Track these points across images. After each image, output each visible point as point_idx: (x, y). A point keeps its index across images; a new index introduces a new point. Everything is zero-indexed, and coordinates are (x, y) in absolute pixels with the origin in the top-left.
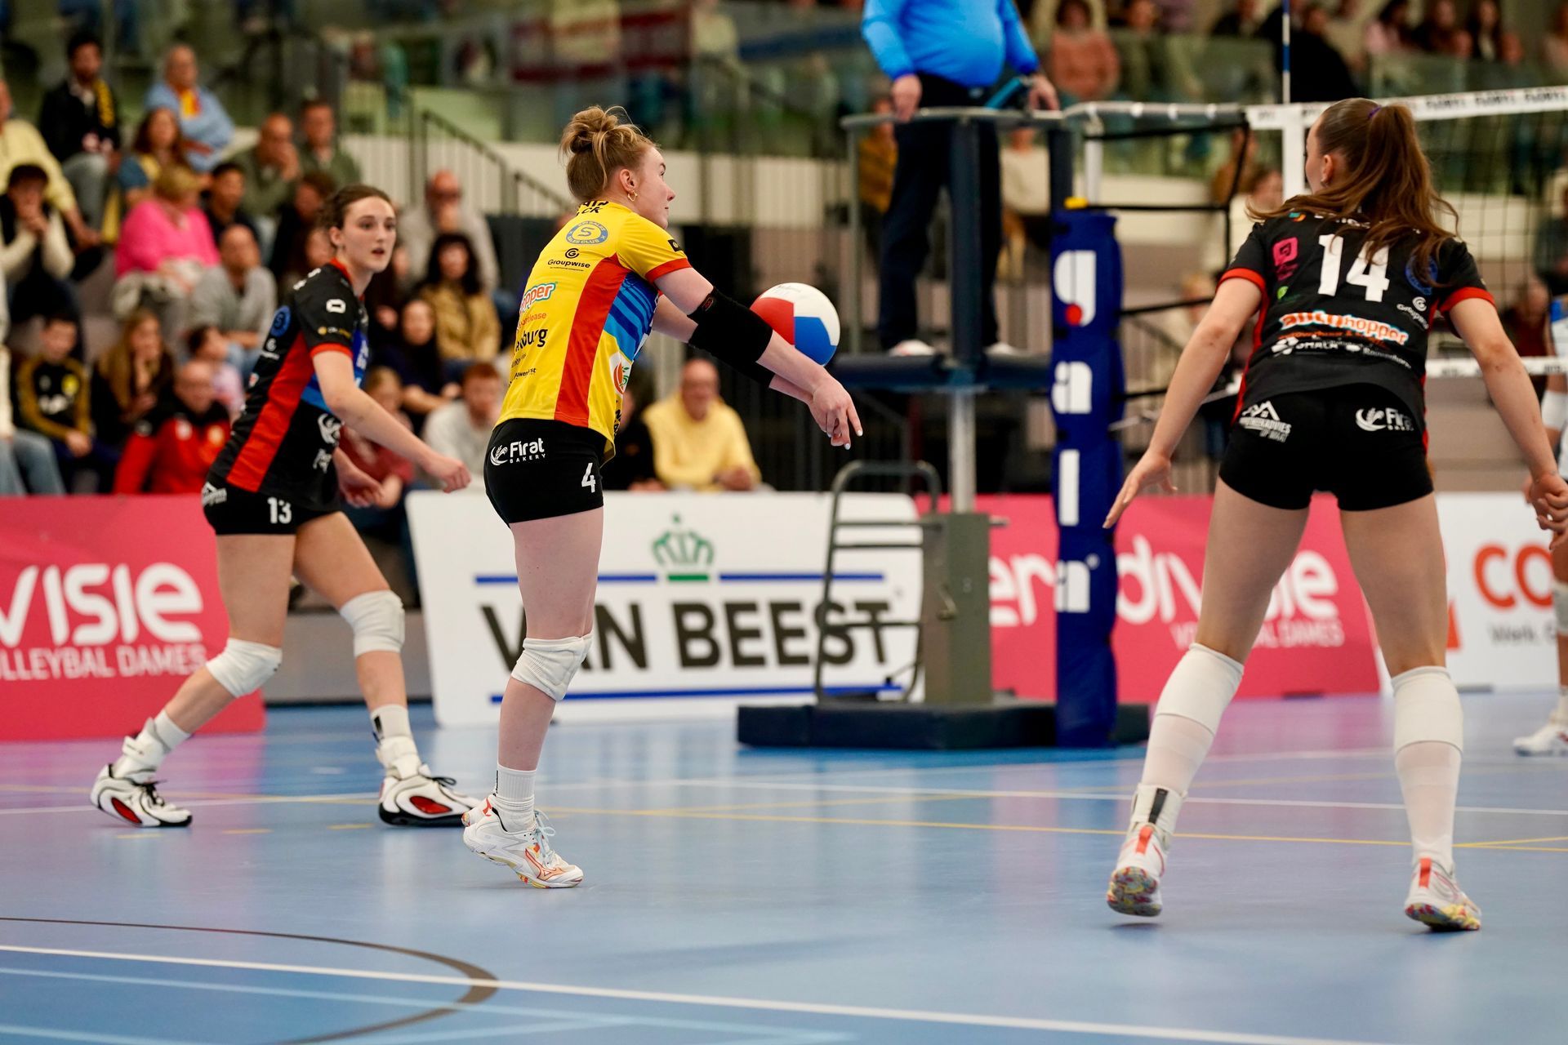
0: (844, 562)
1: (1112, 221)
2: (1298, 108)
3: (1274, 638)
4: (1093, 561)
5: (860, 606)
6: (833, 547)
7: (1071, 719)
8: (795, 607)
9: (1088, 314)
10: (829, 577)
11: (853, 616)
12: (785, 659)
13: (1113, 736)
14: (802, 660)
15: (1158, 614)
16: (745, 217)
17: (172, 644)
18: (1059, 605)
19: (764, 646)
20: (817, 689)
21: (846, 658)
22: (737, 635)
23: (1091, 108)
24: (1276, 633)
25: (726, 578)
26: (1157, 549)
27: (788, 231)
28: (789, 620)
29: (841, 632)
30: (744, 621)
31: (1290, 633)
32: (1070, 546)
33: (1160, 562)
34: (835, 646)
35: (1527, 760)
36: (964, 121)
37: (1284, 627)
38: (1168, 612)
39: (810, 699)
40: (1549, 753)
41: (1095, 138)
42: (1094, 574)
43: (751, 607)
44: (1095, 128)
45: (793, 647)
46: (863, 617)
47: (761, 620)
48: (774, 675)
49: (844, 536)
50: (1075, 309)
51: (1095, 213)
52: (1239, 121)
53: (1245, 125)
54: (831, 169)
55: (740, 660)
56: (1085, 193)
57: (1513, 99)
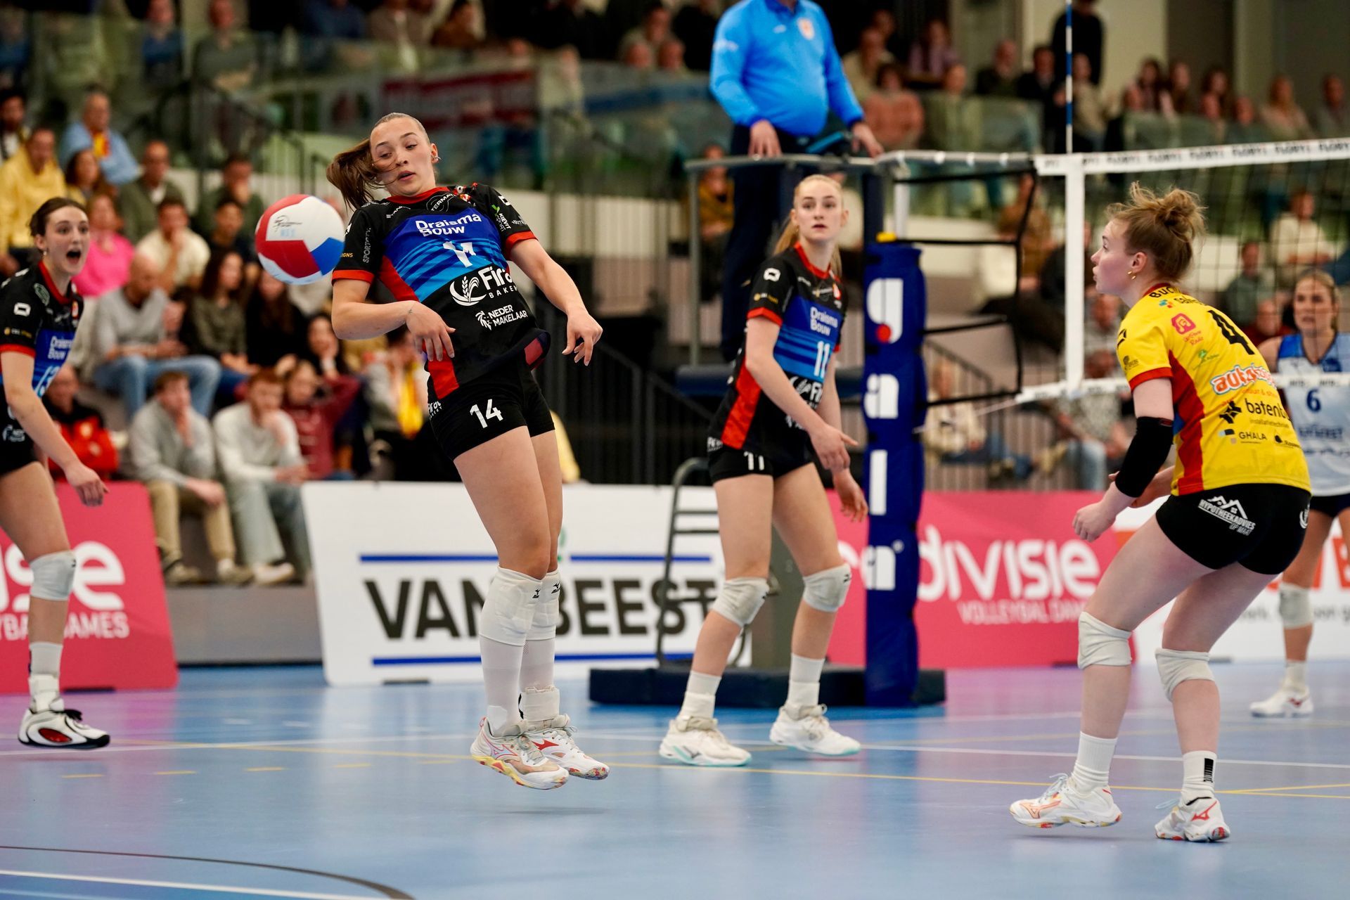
0: (683, 545)
1: (917, 253)
2: (1079, 157)
3: (1045, 615)
4: (898, 546)
5: (691, 584)
6: (673, 532)
7: (879, 682)
8: (635, 584)
9: (896, 333)
10: (669, 559)
11: (683, 592)
12: (626, 630)
13: (915, 697)
14: (641, 630)
15: (946, 593)
16: (588, 249)
17: (98, 612)
18: (869, 584)
19: (608, 618)
20: (659, 655)
21: (678, 629)
22: (585, 608)
23: (900, 155)
24: (1048, 611)
25: (576, 558)
26: (945, 538)
27: (625, 261)
28: (630, 596)
29: (674, 606)
30: (591, 596)
31: (1059, 610)
32: (879, 533)
33: (948, 549)
34: (671, 619)
35: (1258, 720)
36: (791, 166)
37: (1054, 605)
38: (955, 591)
39: (653, 664)
40: (1281, 715)
41: (903, 181)
42: (899, 558)
43: (597, 584)
44: (903, 172)
45: (633, 619)
46: (693, 593)
47: (605, 595)
48: (616, 643)
49: (683, 523)
50: (884, 328)
51: (903, 246)
52: (1027, 167)
53: (1032, 171)
54: (663, 208)
55: (587, 630)
56: (895, 229)
57: (1265, 152)
